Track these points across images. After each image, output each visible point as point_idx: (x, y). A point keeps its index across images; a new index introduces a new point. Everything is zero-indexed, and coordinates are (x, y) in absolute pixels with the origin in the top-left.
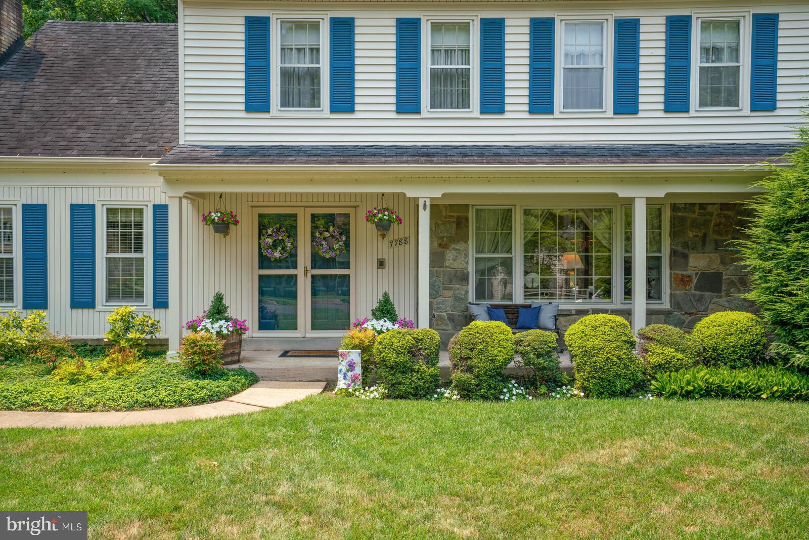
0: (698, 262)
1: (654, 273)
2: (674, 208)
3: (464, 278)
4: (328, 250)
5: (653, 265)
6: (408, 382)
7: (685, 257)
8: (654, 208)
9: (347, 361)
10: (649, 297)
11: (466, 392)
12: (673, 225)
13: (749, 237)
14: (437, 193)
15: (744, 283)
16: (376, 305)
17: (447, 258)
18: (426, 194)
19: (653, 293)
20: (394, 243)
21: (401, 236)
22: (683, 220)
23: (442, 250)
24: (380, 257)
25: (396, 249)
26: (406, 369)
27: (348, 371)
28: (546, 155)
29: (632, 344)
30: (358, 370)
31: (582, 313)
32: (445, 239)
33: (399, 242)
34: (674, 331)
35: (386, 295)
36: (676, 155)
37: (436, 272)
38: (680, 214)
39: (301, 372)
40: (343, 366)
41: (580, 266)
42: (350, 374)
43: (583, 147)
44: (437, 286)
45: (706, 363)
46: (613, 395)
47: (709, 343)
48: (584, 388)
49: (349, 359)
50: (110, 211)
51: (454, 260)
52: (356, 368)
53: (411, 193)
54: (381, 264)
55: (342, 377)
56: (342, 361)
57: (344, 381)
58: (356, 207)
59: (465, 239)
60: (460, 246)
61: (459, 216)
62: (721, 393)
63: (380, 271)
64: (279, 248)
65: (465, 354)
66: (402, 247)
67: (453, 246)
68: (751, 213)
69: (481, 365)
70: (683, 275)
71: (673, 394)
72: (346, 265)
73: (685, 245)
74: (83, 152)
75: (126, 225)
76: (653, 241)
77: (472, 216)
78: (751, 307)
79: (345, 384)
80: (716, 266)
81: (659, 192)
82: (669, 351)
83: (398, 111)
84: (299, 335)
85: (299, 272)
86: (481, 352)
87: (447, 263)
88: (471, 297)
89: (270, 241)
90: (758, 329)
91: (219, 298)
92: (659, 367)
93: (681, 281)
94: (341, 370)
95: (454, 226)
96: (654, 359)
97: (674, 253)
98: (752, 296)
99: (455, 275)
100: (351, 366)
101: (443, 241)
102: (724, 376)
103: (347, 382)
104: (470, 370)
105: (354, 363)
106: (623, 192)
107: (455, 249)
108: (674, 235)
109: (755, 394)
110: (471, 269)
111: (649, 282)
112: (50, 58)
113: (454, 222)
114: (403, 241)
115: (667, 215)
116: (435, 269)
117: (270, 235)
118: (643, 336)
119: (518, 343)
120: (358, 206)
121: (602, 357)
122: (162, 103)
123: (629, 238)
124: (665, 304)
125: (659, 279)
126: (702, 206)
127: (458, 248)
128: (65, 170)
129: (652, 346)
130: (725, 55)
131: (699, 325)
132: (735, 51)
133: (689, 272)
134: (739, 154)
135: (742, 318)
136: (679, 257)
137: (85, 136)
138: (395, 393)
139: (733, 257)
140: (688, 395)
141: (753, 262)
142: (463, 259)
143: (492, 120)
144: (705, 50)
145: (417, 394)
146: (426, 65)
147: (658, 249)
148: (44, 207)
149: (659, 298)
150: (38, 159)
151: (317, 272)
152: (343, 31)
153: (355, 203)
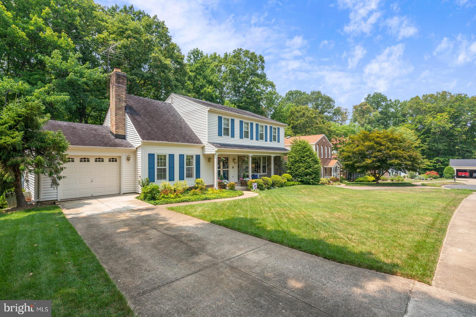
11: (268, 188)
14: (254, 155)
24: (233, 166)
38: (269, 159)
40: (253, 186)
42: (255, 188)
50: (187, 156)
52: (256, 186)
53: (249, 155)
63: (233, 169)
70: (269, 168)
71: (288, 186)
72: (228, 168)
74: (182, 142)
81: (275, 155)
83: (240, 138)
85: (221, 170)
104: (268, 185)
113: (247, 160)
128: (177, 146)
132: (276, 132)
143: (252, 141)
144: (273, 132)
146: (244, 130)
147: (265, 164)
148: (173, 155)
149: (266, 172)
150: (175, 143)
151: (224, 169)
152: (233, 121)
153: (229, 155)
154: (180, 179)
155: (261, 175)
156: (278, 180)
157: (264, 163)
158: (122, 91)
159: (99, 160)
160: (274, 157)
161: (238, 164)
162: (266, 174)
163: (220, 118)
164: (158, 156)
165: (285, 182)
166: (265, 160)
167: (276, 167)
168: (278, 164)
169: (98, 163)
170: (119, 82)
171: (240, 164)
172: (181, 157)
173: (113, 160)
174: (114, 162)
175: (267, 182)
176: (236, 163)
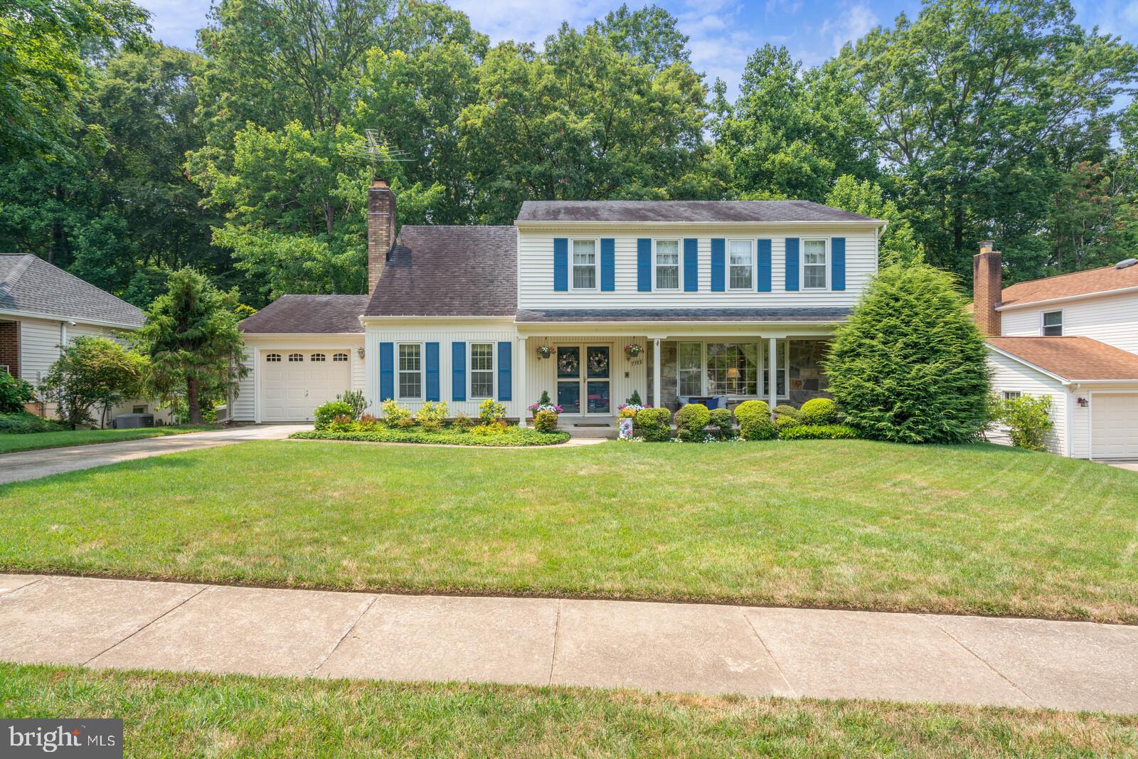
0: (805, 374)
1: (781, 380)
2: (792, 343)
3: (674, 383)
4: (597, 367)
5: (780, 375)
6: (657, 433)
7: (798, 370)
8: (781, 345)
9: (623, 425)
10: (778, 393)
11: (685, 438)
12: (791, 353)
13: (827, 360)
14: (664, 336)
15: (826, 385)
16: (630, 397)
17: (665, 372)
18: (657, 337)
19: (780, 391)
20: (634, 363)
22: (796, 350)
24: (626, 371)
25: (636, 367)
26: (655, 427)
27: (625, 429)
28: (722, 315)
29: (770, 415)
30: (631, 429)
31: (740, 402)
32: (663, 361)
33: (637, 363)
34: (791, 409)
35: (636, 392)
36: (792, 315)
38: (795, 347)
40: (622, 427)
41: (738, 375)
42: (626, 431)
43: (741, 310)
45: (807, 424)
46: (760, 439)
47: (808, 414)
48: (745, 437)
49: (626, 423)
50: (474, 346)
51: (669, 372)
52: (629, 428)
53: (651, 336)
54: (627, 375)
55: (622, 433)
57: (623, 435)
58: (615, 344)
59: (675, 361)
60: (672, 365)
61: (673, 348)
62: (813, 437)
63: (626, 379)
64: (570, 367)
65: (684, 420)
66: (638, 366)
68: (828, 347)
69: (694, 425)
70: (796, 381)
71: (790, 438)
72: (607, 376)
73: (798, 364)
74: (460, 313)
75: (482, 353)
76: (780, 362)
77: (678, 347)
78: (830, 396)
80: (815, 376)
81: (783, 335)
82: (788, 418)
83: (639, 290)
84: (582, 416)
85: (581, 380)
86: (693, 419)
87: (665, 375)
88: (678, 394)
89: (565, 362)
90: (832, 406)
91: (545, 394)
92: (784, 426)
93: (795, 384)
94: (621, 429)
95: (671, 353)
96: (780, 422)
97: (791, 368)
98: (830, 390)
99: (670, 381)
100: (627, 427)
102: (815, 429)
103: (625, 435)
104: (688, 428)
105: (629, 425)
106: (764, 336)
107: (669, 367)
108: (791, 358)
109: (829, 437)
110: (678, 378)
111: (778, 384)
112: (414, 252)
113: (669, 351)
114: (639, 363)
115: (787, 347)
117: (564, 359)
118: (775, 412)
119: (711, 415)
121: (755, 421)
122: (492, 281)
123: (767, 359)
124: (787, 397)
125: (783, 383)
126: (807, 342)
128: (448, 323)
129: (780, 416)
130: (818, 259)
131: (803, 406)
132: (823, 256)
133: (800, 379)
134: (825, 315)
135: (825, 401)
136: (794, 371)
137: (457, 303)
138: (649, 438)
139: (820, 369)
140: (797, 438)
141: (830, 373)
142: (674, 372)
143: (691, 295)
144: (807, 256)
145: (661, 439)
146: (654, 265)
147: (784, 366)
148: (438, 344)
149: (783, 394)
150: (437, 317)
151: (590, 380)
152: (608, 246)
153: (613, 341)
154: (454, 399)
158: (381, 224)
159: (318, 357)
161: (647, 365)
163: (560, 246)
164: (402, 347)
169: (316, 362)
170: (375, 207)
172: (458, 348)
173: (342, 357)
174: (343, 362)
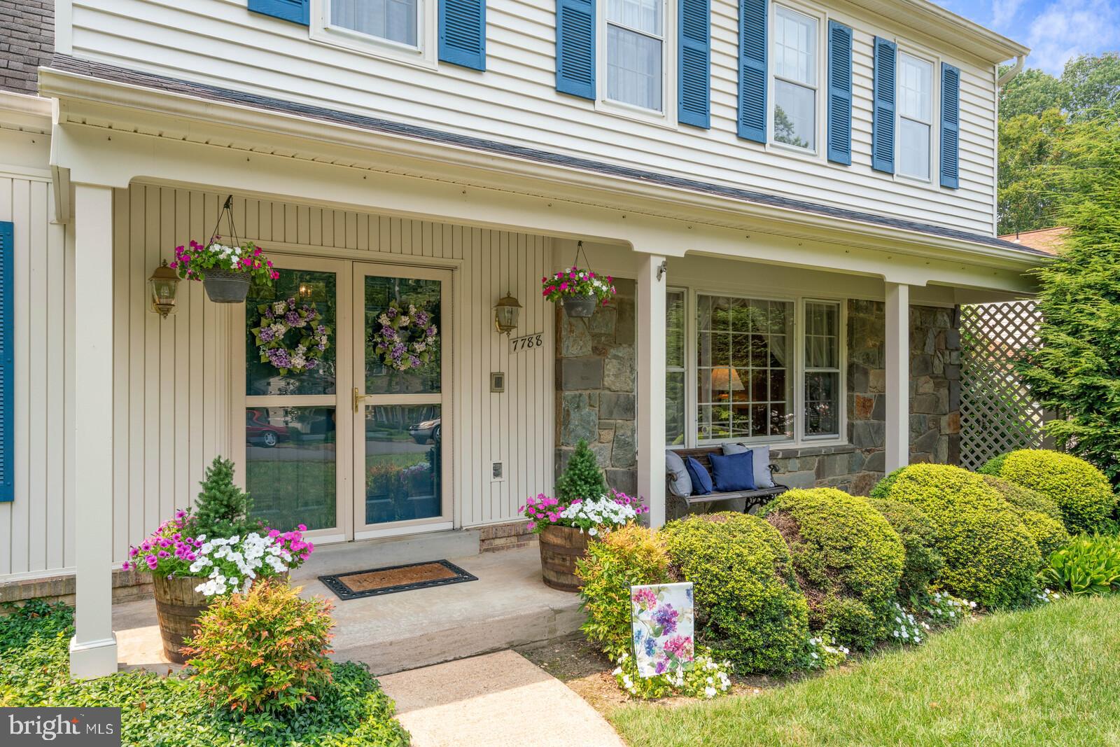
0: (877, 382)
3: (629, 408)
4: (407, 355)
7: (866, 373)
9: (655, 609)
11: (856, 637)
14: (678, 249)
17: (606, 373)
18: (660, 251)
20: (520, 344)
21: (530, 332)
23: (598, 358)
24: (495, 370)
25: (522, 354)
27: (657, 634)
30: (685, 628)
32: (603, 339)
33: (527, 342)
37: (590, 397)
38: (861, 315)
39: (457, 638)
40: (644, 624)
42: (661, 640)
44: (592, 423)
48: (973, 593)
49: (659, 605)
51: (616, 376)
52: (678, 625)
53: (639, 246)
54: (497, 382)
55: (644, 651)
56: (641, 611)
57: (648, 659)
58: (452, 269)
60: (623, 351)
61: (621, 299)
63: (495, 395)
64: (302, 348)
66: (531, 351)
67: (613, 351)
70: (864, 398)
72: (435, 386)
73: (867, 357)
79: (652, 665)
81: (921, 280)
82: (1041, 517)
83: (558, 89)
84: (341, 538)
85: (341, 400)
86: (866, 554)
87: (608, 381)
89: (280, 329)
93: (863, 406)
94: (640, 632)
95: (615, 316)
97: (856, 368)
99: (616, 404)
100: (666, 621)
101: (599, 342)
103: (656, 661)
105: (675, 614)
106: (890, 276)
107: (616, 357)
113: (615, 309)
114: (534, 340)
115: (843, 316)
116: (588, 392)
117: (281, 317)
120: (456, 268)
127: (620, 355)
133: (868, 395)
136: (861, 374)
142: (628, 374)
147: (832, 362)
149: (834, 430)
155: (789, 455)
156: (973, 517)
157: (822, 351)
160: (913, 289)
161: (557, 349)
162: (842, 440)
165: (1047, 546)
166: (832, 329)
167: (927, 387)
168: (938, 370)
171: (577, 348)
175: (837, 559)
176: (532, 341)
